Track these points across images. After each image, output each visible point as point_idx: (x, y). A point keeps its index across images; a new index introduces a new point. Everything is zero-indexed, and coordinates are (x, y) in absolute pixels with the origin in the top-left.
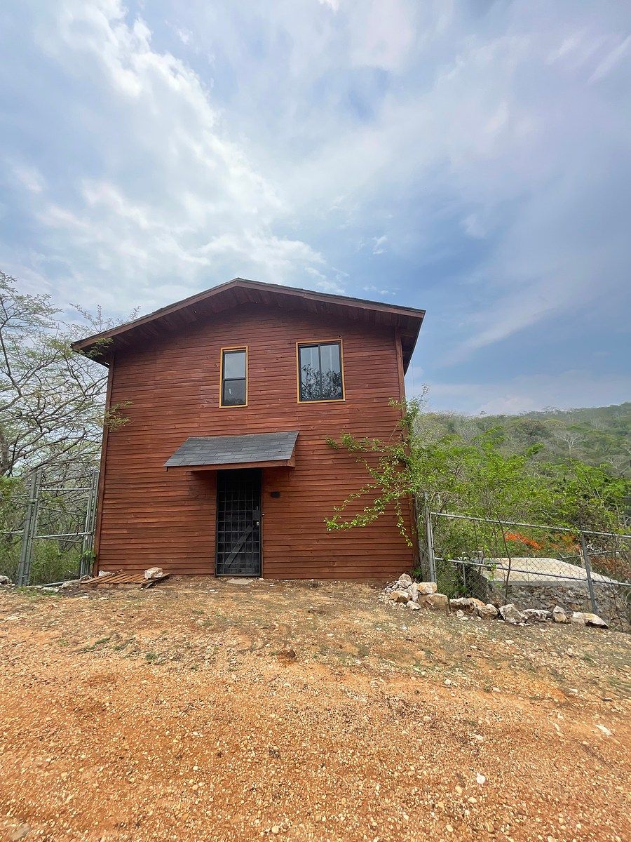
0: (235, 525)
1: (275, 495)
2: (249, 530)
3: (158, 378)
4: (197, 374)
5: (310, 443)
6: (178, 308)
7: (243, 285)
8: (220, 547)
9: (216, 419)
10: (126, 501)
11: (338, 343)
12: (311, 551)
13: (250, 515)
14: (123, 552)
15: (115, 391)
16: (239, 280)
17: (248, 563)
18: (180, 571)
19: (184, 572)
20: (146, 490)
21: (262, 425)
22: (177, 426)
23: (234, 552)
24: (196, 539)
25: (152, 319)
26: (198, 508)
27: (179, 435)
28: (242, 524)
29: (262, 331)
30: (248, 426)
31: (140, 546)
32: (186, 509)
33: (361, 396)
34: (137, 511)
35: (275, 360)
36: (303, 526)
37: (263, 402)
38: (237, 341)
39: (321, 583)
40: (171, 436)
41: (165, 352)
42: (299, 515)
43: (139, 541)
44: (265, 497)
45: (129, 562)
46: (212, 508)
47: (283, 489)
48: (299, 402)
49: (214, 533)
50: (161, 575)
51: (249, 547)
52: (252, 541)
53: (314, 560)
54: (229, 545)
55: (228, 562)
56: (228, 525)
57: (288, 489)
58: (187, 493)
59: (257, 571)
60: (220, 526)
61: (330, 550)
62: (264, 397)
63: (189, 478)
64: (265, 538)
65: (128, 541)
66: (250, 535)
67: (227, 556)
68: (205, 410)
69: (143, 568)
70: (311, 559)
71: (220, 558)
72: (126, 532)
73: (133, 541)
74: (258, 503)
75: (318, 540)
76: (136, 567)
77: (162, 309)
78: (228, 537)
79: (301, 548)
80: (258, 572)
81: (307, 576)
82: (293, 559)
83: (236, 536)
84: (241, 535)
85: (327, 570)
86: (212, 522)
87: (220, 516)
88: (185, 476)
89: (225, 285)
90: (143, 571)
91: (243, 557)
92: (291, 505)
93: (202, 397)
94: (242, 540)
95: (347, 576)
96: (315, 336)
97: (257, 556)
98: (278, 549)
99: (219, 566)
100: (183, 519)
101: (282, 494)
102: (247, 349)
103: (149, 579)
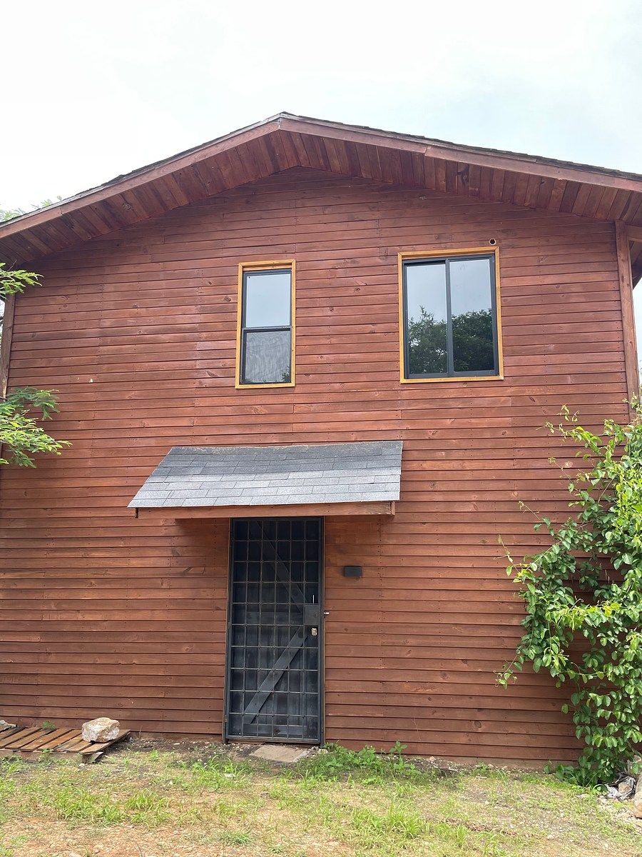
0: (267, 633)
1: (353, 572)
2: (294, 645)
3: (107, 323)
4: (189, 317)
5: (426, 465)
6: (155, 175)
7: (294, 129)
8: (235, 678)
9: (228, 410)
10: (41, 576)
11: (489, 256)
12: (430, 697)
13: (298, 612)
14: (33, 680)
15: (18, 346)
16: (286, 118)
17: (292, 714)
18: (150, 727)
19: (160, 728)
20: (81, 554)
21: (322, 427)
22: (147, 423)
23: (265, 688)
24: (184, 659)
25: (99, 198)
26: (189, 594)
27: (153, 442)
28: (280, 633)
29: (322, 227)
30: (296, 427)
31: (67, 670)
32: (162, 595)
33: (538, 371)
34: (64, 595)
35: (352, 291)
36: (411, 641)
37: (326, 378)
38: (272, 250)
39: (452, 765)
40: (135, 443)
41: (125, 269)
42: (401, 619)
43: (68, 659)
44: (331, 575)
45: (45, 701)
46: (222, 594)
47: (368, 560)
48: (403, 380)
49: (223, 648)
50: (115, 734)
51: (297, 679)
52: (302, 668)
53: (437, 715)
54: (253, 675)
55: (251, 710)
56: (251, 631)
57: (379, 561)
58: (164, 562)
59: (313, 733)
60: (235, 632)
61: (471, 697)
62: (330, 369)
63: (173, 531)
64: (331, 663)
65: (42, 659)
66: (298, 655)
67: (249, 698)
68: (206, 392)
69: (73, 714)
70: (428, 714)
71: (234, 701)
72: (36, 638)
73: (52, 659)
74: (314, 593)
75: (444, 673)
76: (59, 713)
77: (121, 177)
78: (252, 657)
79: (406, 688)
80: (314, 735)
81: (420, 748)
82: (392, 712)
83: (268, 655)
84: (279, 654)
85: (463, 739)
86: (222, 625)
87: (236, 613)
88: (164, 525)
89: (257, 128)
90: (76, 724)
91: (282, 701)
92: (387, 595)
93: (198, 364)
94: (279, 666)
95: (505, 752)
96: (439, 240)
97: (314, 702)
98: (357, 687)
99: (232, 719)
100: (159, 615)
101: (367, 572)
102: (293, 267)
103: (93, 743)
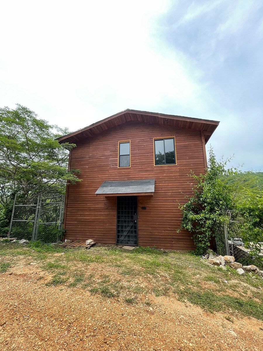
0: (125, 221)
1: (144, 208)
2: (131, 224)
3: (91, 155)
4: (108, 153)
5: (160, 184)
6: (101, 123)
7: (130, 112)
8: (118, 231)
9: (116, 173)
10: (77, 209)
11: (173, 138)
12: (161, 236)
13: (132, 217)
14: (75, 231)
15: (72, 160)
16: (128, 110)
17: (131, 239)
18: (100, 242)
19: (102, 242)
20: (85, 204)
21: (137, 176)
22: (99, 176)
23: (125, 234)
24: (107, 227)
25: (89, 128)
26: (108, 213)
27: (100, 180)
28: (128, 221)
29: (136, 133)
30: (131, 176)
31: (82, 229)
32: (103, 213)
33: (185, 163)
34: (82, 213)
35: (143, 147)
36: (157, 223)
37: (138, 165)
38: (126, 138)
39: (167, 251)
40: (96, 180)
41: (94, 143)
42: (155, 218)
43: (83, 227)
44: (139, 209)
45: (78, 236)
46: (115, 213)
47: (147, 206)
48: (155, 166)
49: (116, 225)
50: (93, 243)
51: (132, 232)
52: (133, 229)
53: (163, 240)
54: (122, 231)
55: (122, 238)
56: (122, 221)
57: (150, 206)
58: (103, 206)
59: (136, 243)
60: (118, 222)
61: (171, 236)
62: (139, 163)
63: (105, 199)
64: (139, 228)
65: (77, 227)
66: (132, 227)
67: (121, 236)
68: (111, 169)
69: (84, 239)
70: (161, 239)
71: (118, 236)
72: (76, 222)
73: (79, 227)
74: (135, 212)
75: (165, 230)
76: (81, 238)
77: (94, 124)
78: (122, 227)
79: (156, 234)
80: (136, 244)
81: (160, 247)
82: (153, 239)
83: (126, 226)
84: (128, 226)
85: (169, 245)
86: (115, 220)
87: (118, 217)
88: (103, 198)
89: (122, 112)
90: (84, 241)
91: (129, 236)
92: (152, 213)
93: (110, 163)
94: (128, 229)
95: (178, 248)
96: (162, 135)
97: (136, 237)
98: (145, 233)
99: (118, 240)
100: (102, 218)
101: (147, 208)
102: (130, 142)
103: (88, 245)
